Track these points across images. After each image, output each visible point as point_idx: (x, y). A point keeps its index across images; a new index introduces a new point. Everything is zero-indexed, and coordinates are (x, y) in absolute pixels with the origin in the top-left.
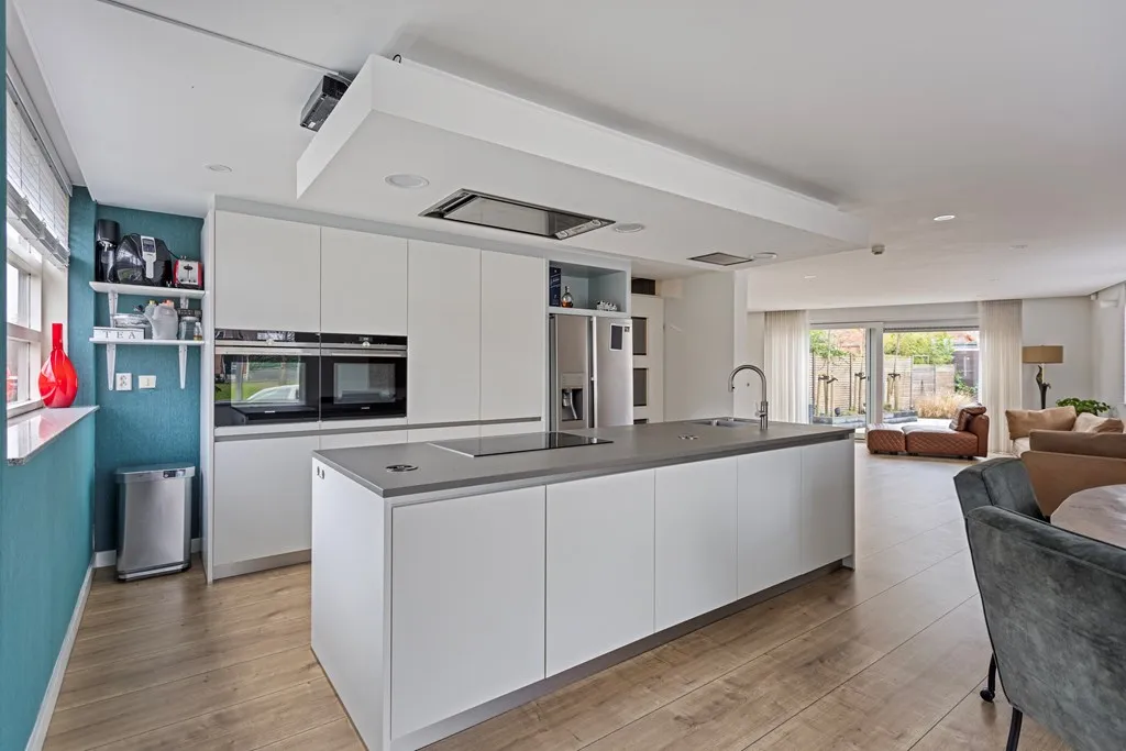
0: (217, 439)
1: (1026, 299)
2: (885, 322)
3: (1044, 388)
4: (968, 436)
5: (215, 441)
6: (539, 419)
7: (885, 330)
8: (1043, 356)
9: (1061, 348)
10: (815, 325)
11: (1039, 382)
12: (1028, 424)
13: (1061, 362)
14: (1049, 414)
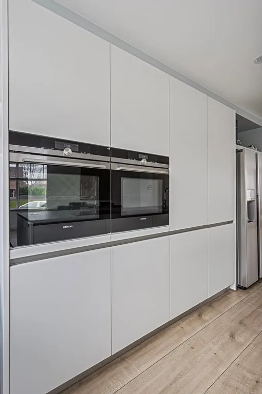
0: (12, 263)
5: (11, 265)
6: (231, 222)
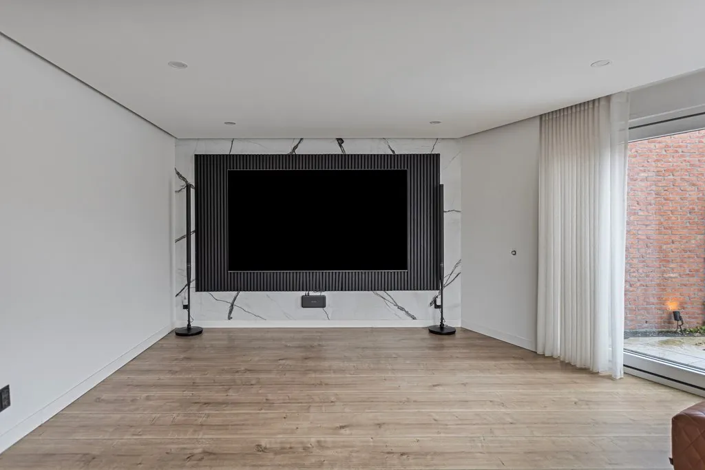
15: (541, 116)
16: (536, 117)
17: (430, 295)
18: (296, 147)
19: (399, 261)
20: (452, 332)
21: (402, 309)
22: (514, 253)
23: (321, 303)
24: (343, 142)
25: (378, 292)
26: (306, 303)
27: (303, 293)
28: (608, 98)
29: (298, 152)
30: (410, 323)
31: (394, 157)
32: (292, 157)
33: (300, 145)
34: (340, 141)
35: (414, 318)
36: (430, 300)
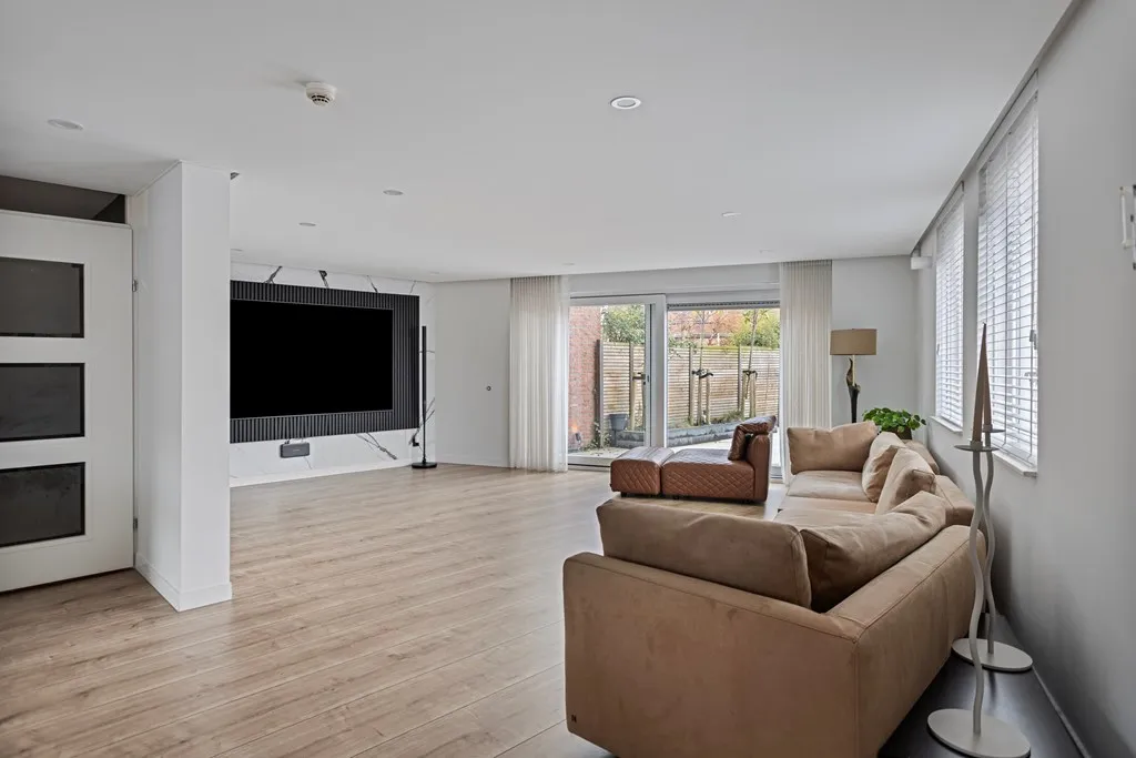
1: (836, 260)
2: (667, 295)
3: (854, 393)
4: (745, 468)
7: (670, 307)
8: (855, 344)
9: (874, 332)
10: (578, 300)
11: (849, 384)
12: (814, 449)
13: (874, 353)
14: (840, 435)
15: (512, 279)
16: (507, 279)
17: (409, 432)
18: (273, 276)
19: (383, 401)
20: (434, 466)
21: (384, 450)
22: (489, 388)
23: (304, 451)
24: (326, 274)
25: (362, 434)
26: (284, 452)
27: (282, 442)
28: (559, 277)
29: (276, 281)
30: (393, 464)
31: (376, 296)
32: (268, 287)
33: (278, 274)
34: (324, 274)
35: (395, 458)
36: (410, 438)
